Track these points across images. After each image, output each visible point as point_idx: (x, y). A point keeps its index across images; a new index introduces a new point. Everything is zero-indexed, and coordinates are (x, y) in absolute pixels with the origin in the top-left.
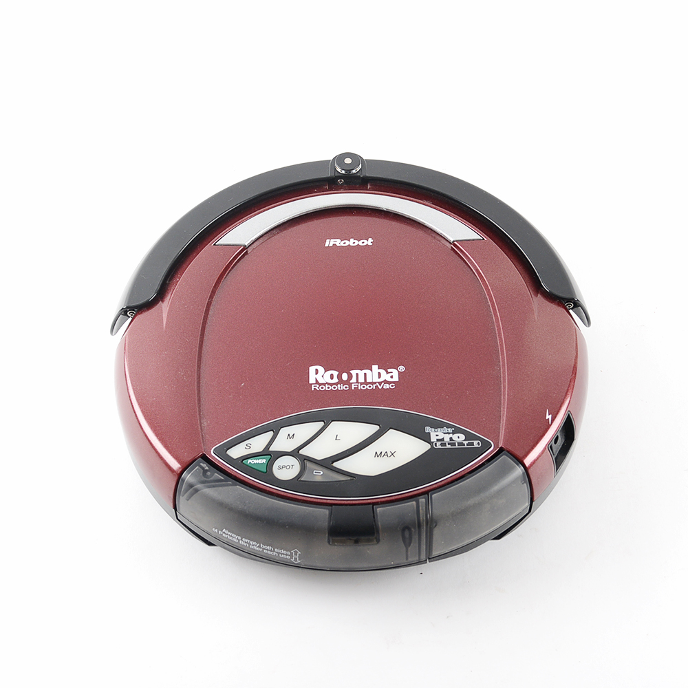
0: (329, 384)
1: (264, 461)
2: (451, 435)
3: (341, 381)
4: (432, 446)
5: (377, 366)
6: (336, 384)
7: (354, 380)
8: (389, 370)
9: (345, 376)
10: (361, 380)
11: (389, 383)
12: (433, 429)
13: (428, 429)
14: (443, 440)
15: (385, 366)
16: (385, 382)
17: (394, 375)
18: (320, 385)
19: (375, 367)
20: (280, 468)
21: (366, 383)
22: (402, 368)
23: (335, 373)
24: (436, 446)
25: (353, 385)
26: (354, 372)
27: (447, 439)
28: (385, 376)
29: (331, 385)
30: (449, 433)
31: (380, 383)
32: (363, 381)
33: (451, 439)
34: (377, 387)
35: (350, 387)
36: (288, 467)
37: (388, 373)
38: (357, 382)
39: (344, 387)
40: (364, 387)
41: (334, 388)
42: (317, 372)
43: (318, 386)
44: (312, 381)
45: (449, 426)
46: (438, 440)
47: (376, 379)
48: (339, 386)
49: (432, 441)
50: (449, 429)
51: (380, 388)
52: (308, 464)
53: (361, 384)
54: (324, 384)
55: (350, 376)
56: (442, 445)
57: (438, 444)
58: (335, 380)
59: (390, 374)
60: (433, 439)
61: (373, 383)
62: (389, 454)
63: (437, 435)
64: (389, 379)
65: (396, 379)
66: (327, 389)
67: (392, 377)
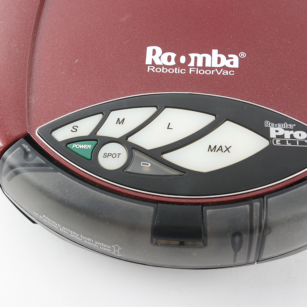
0: (165, 66)
1: (90, 146)
2: (292, 132)
3: (178, 64)
4: (271, 144)
5: (217, 51)
6: (173, 67)
7: (192, 64)
8: (230, 56)
9: (183, 59)
10: (200, 64)
11: (229, 69)
12: (273, 124)
13: (267, 123)
14: (283, 136)
15: (225, 51)
16: (225, 68)
17: (234, 61)
18: (157, 66)
19: (215, 52)
20: (106, 156)
21: (204, 67)
22: (243, 55)
23: (173, 55)
24: (275, 143)
25: (191, 69)
26: (192, 56)
27: (287, 135)
28: (225, 62)
29: (168, 67)
30: (290, 130)
31: (219, 69)
32: (201, 65)
33: (292, 136)
34: (215, 72)
35: (188, 70)
36: (114, 156)
37: (228, 58)
38: (195, 66)
39: (181, 71)
40: (202, 72)
41: (171, 71)
42: (154, 52)
43: (154, 68)
44: (148, 61)
45: (290, 122)
46: (278, 137)
47: (215, 65)
48: (176, 69)
49: (271, 137)
50: (290, 125)
51: (219, 74)
52: (136, 153)
53: (200, 68)
54: (160, 66)
55: (188, 60)
56: (282, 142)
57: (278, 141)
58: (173, 63)
59: (231, 60)
60: (273, 134)
61: (211, 68)
62: (224, 149)
63: (277, 131)
64: (229, 66)
65: (236, 65)
66: (163, 72)
67: (232, 63)
